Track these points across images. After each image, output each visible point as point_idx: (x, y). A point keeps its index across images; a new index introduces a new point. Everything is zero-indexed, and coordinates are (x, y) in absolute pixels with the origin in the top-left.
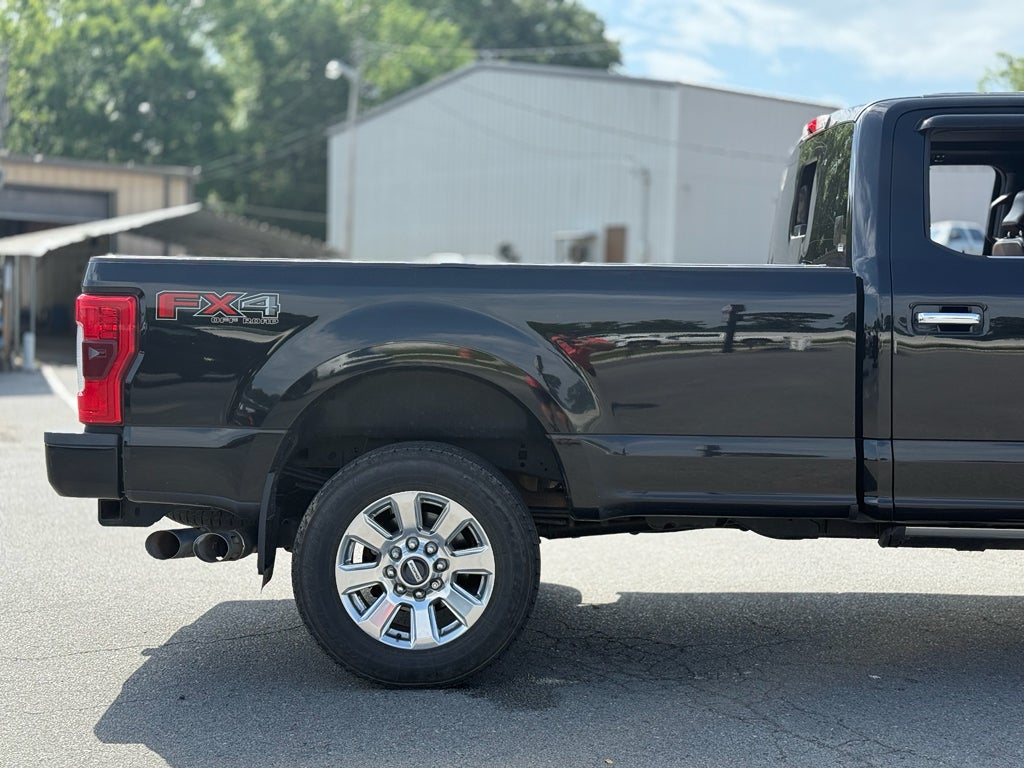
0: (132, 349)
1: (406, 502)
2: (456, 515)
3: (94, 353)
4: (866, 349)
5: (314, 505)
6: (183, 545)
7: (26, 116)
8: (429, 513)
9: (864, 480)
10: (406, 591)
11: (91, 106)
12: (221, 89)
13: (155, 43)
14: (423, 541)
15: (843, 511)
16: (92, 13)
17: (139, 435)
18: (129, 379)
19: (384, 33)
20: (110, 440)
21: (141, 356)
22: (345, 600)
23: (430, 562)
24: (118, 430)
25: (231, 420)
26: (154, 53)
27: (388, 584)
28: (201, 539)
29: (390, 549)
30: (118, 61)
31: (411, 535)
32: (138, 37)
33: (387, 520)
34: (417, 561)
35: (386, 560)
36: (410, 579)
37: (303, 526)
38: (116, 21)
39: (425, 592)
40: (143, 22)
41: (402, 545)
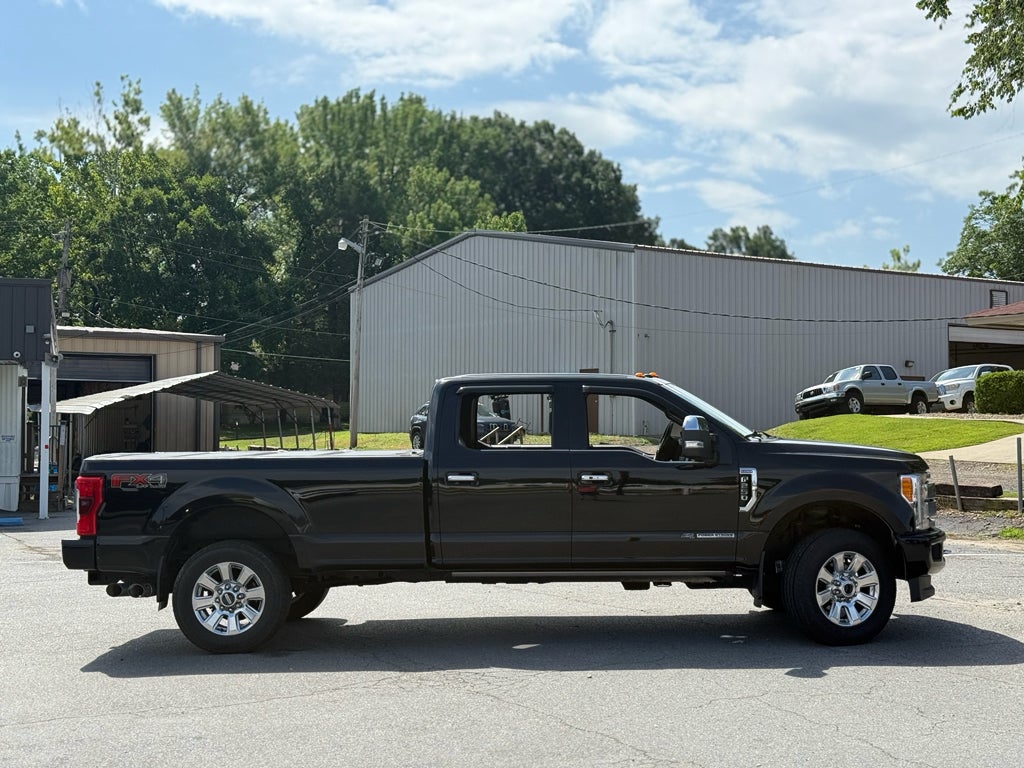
0: (101, 501)
1: (224, 568)
2: (247, 573)
3: (84, 503)
4: (427, 489)
5: (182, 570)
6: (123, 590)
7: (86, 276)
8: (236, 573)
9: (430, 550)
10: (225, 609)
11: (146, 267)
12: (262, 248)
13: (203, 209)
14: (233, 585)
15: (421, 566)
16: (146, 184)
17: (104, 540)
18: (99, 514)
19: (411, 190)
20: (91, 542)
21: (104, 504)
22: (197, 613)
23: (235, 595)
24: (94, 538)
25: (144, 532)
26: (200, 218)
27: (217, 606)
28: (131, 587)
29: (219, 589)
30: (170, 226)
31: (227, 583)
32: (186, 204)
33: (217, 576)
34: (229, 594)
35: (216, 594)
36: (226, 603)
37: (177, 580)
38: (167, 191)
39: (234, 608)
40: (191, 191)
41: (223, 588)
